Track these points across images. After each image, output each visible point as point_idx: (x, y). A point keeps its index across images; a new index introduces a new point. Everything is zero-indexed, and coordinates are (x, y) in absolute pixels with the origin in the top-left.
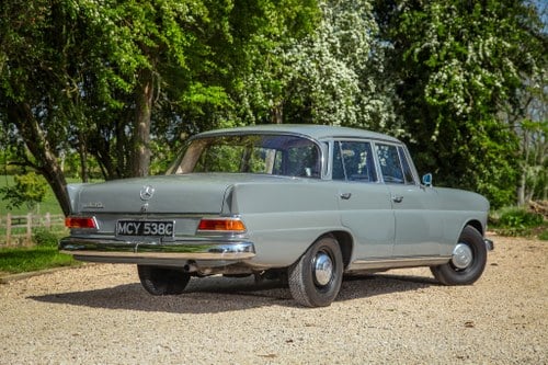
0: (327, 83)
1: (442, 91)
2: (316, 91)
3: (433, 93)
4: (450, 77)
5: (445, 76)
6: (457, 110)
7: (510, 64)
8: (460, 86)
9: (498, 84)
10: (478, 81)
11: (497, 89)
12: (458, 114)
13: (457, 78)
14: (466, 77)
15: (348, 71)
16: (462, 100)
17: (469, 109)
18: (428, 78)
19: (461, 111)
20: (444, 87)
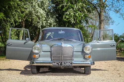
0: (37, 14)
1: (68, 17)
2: (34, 16)
3: (65, 18)
4: (70, 14)
5: (69, 13)
6: (72, 22)
7: (85, 10)
8: (73, 16)
9: (82, 16)
10: (77, 15)
11: (82, 17)
12: (72, 23)
13: (72, 14)
14: (74, 13)
15: (43, 11)
16: (73, 19)
17: (75, 22)
18: (64, 14)
19: (73, 22)
20: (68, 16)
